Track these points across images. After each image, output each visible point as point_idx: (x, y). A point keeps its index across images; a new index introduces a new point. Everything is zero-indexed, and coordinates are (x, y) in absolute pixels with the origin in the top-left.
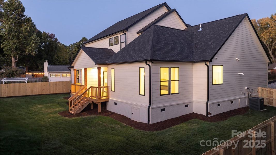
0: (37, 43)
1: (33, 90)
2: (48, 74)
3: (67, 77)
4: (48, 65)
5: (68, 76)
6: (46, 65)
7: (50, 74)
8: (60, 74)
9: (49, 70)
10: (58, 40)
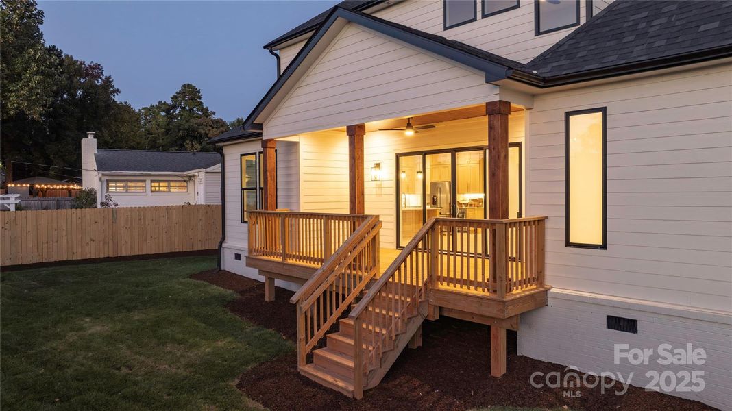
0: (50, 75)
1: (45, 240)
2: (100, 179)
3: (169, 191)
4: (98, 148)
5: (172, 190)
6: (89, 147)
7: (108, 181)
8: (145, 181)
9: (102, 166)
10: (114, 83)
